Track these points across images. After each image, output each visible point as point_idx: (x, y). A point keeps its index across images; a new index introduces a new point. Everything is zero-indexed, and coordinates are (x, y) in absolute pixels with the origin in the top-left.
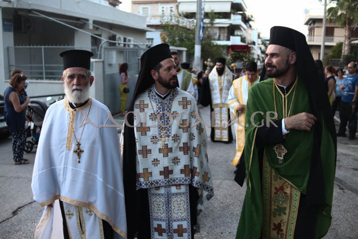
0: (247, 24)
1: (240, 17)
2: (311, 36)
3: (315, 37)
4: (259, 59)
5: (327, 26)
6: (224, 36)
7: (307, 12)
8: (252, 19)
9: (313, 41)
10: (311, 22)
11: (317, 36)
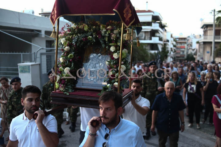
0: (163, 29)
1: (158, 25)
2: (205, 35)
3: (208, 37)
4: (172, 50)
5: (216, 29)
6: (148, 37)
7: (202, 20)
8: (166, 25)
9: (207, 39)
10: (205, 26)
11: (209, 36)
